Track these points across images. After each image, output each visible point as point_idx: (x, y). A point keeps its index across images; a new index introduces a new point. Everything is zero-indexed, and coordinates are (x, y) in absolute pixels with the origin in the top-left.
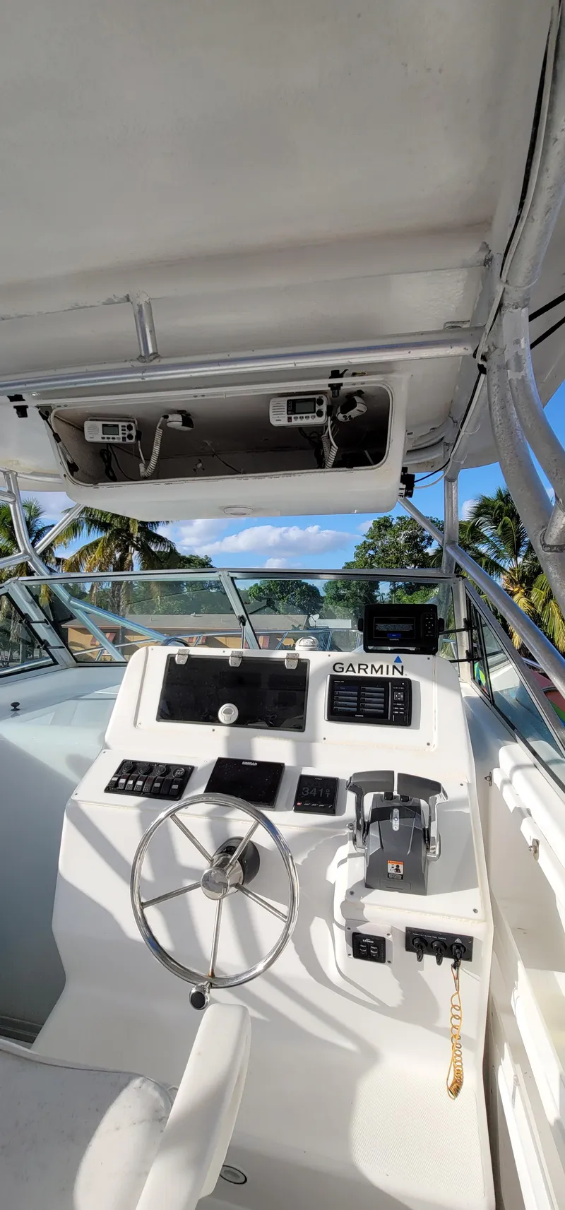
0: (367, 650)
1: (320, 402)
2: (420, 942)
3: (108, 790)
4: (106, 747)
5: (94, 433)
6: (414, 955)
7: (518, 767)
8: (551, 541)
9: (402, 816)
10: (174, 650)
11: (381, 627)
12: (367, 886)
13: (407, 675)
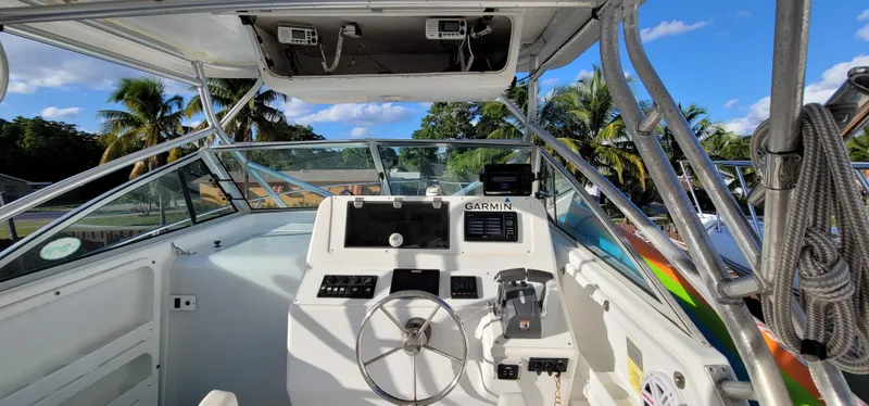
0: (485, 195)
1: (463, 24)
2: (538, 365)
3: (320, 295)
4: (309, 267)
5: (285, 36)
6: (535, 373)
7: (585, 262)
8: (643, 129)
9: (525, 295)
10: (352, 198)
11: (495, 179)
12: (506, 337)
13: (513, 209)
